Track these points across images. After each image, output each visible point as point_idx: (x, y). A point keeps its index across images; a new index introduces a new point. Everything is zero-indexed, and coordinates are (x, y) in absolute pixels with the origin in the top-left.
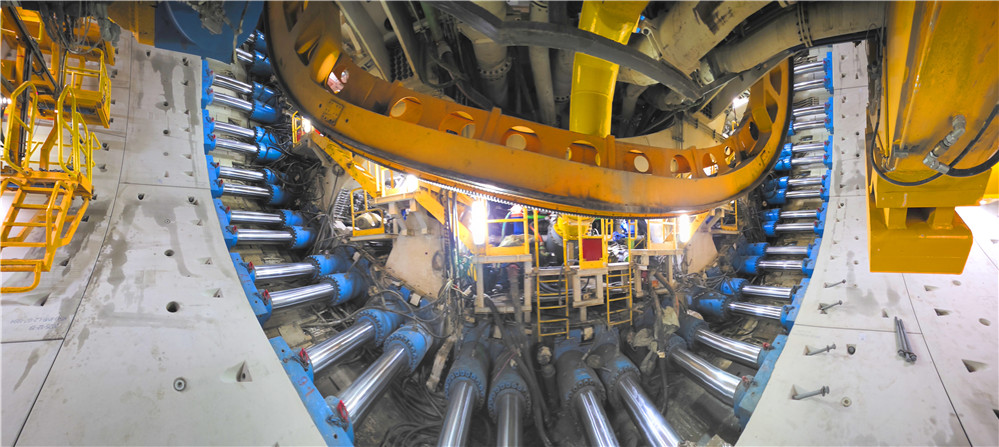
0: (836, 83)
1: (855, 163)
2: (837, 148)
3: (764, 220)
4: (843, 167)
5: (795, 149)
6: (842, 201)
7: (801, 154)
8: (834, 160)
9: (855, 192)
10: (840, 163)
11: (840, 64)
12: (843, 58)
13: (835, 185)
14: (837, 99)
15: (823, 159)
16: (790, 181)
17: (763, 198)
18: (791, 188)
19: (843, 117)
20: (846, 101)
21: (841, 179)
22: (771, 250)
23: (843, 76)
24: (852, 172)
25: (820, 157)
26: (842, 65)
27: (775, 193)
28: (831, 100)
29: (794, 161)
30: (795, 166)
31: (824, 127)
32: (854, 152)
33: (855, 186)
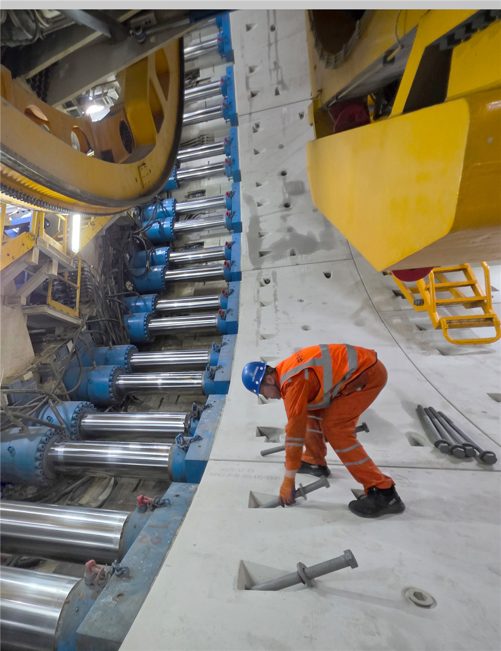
0: (241, 106)
1: (284, 218)
2: (249, 200)
3: (127, 311)
4: (262, 225)
5: (179, 207)
6: (267, 274)
7: (190, 215)
8: (245, 217)
9: (288, 260)
10: (255, 221)
11: (247, 78)
12: (251, 70)
13: (251, 253)
14: (243, 129)
15: (224, 221)
16: (171, 255)
17: (127, 276)
18: (173, 265)
19: (256, 153)
20: (260, 130)
21: (259, 244)
22: (138, 358)
23: (253, 95)
24: (279, 231)
25: (220, 217)
26: (250, 80)
27: (148, 270)
28: (235, 133)
29: (177, 226)
30: (180, 234)
31: (224, 173)
32: (281, 201)
33: (289, 251)
